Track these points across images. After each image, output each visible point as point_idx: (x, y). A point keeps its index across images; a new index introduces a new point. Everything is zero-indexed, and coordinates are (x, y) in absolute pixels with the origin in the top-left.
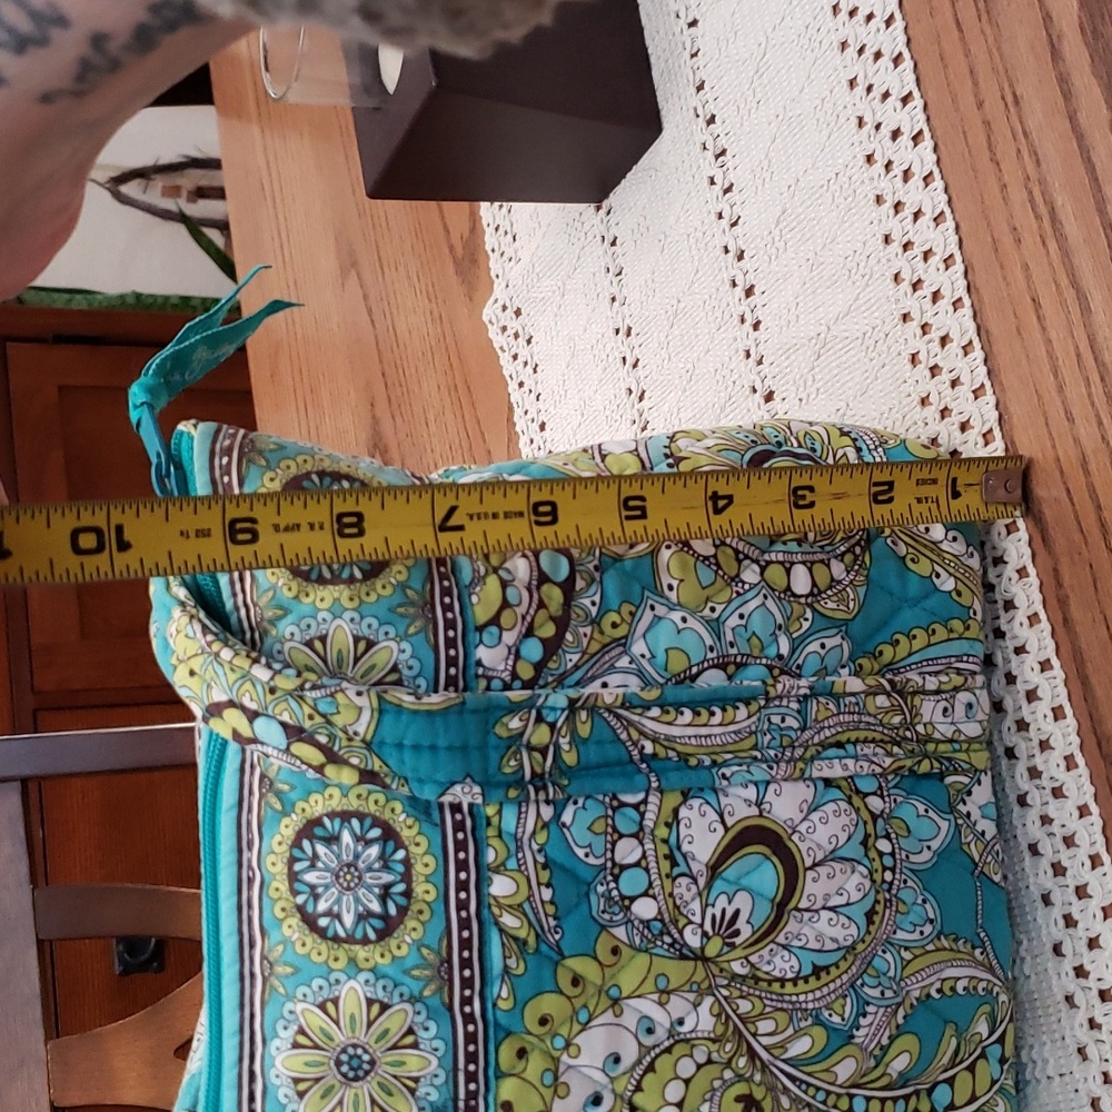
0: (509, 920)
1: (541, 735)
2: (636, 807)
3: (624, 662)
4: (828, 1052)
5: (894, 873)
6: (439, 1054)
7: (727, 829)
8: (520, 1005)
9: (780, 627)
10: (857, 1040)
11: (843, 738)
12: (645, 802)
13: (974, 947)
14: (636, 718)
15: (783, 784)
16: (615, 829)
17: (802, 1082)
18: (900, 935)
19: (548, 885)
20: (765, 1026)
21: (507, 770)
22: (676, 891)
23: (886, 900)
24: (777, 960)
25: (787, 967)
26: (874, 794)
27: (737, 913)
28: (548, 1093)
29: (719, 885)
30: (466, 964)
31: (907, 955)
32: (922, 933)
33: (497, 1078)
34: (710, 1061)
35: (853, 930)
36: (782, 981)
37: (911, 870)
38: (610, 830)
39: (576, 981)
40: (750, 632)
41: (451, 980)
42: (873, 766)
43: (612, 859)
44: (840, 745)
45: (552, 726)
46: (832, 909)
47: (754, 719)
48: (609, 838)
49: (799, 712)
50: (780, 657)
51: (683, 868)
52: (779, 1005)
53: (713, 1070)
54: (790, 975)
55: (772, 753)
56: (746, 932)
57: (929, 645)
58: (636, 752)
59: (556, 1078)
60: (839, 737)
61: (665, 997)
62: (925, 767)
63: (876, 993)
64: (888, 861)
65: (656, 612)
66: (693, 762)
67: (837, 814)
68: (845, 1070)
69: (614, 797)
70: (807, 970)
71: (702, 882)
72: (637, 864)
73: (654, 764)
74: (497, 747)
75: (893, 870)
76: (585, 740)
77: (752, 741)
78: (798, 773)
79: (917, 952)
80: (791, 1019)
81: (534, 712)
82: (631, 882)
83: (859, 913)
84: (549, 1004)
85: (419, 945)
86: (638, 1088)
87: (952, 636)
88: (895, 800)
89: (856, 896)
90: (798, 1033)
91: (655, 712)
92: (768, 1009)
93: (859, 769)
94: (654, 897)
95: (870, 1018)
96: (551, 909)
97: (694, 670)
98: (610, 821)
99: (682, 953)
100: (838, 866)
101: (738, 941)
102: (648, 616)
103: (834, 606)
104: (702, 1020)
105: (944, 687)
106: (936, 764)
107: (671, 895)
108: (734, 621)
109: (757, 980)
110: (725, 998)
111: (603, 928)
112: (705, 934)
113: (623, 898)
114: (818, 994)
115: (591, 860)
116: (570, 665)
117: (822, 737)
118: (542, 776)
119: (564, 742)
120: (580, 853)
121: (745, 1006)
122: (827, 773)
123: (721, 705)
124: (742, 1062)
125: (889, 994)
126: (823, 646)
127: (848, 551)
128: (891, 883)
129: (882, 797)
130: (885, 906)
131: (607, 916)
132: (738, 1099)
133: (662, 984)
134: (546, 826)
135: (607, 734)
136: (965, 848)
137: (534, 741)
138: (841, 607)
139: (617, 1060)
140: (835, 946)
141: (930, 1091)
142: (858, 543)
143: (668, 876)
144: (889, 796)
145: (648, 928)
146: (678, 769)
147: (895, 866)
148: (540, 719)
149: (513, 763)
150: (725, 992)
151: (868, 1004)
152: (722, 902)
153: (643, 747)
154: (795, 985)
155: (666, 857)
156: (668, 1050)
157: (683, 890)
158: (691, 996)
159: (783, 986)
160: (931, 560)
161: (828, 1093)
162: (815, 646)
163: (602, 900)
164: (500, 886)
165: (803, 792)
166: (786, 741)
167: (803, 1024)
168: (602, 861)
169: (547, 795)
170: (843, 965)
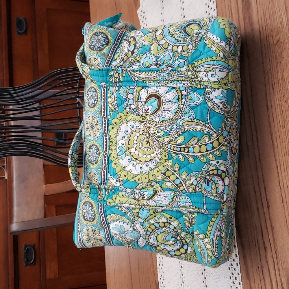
0: (110, 106)
1: (117, 75)
2: (133, 89)
3: (137, 64)
4: (163, 136)
5: (184, 106)
6: (101, 126)
7: (148, 94)
8: (112, 120)
9: (171, 58)
10: (170, 135)
11: (179, 79)
12: (134, 88)
13: (205, 123)
14: (134, 73)
15: (162, 87)
16: (128, 92)
17: (158, 140)
18: (184, 117)
19: (116, 100)
20: (152, 129)
21: (110, 81)
22: (138, 104)
23: (180, 110)
24: (156, 118)
25: (157, 120)
26: (184, 91)
27: (148, 109)
28: (116, 135)
29: (147, 104)
30: (104, 112)
31: (184, 121)
32: (189, 118)
33: (109, 131)
34: (142, 134)
35: (172, 115)
36: (156, 122)
37: (188, 106)
38: (127, 92)
39: (120, 117)
40: (165, 59)
41: (102, 114)
42: (184, 85)
43: (128, 97)
44: (178, 81)
45: (119, 74)
46: (168, 111)
47: (157, 74)
48: (127, 94)
49: (168, 74)
50: (170, 64)
51: (140, 100)
52: (155, 126)
53: (143, 136)
54: (158, 121)
55: (161, 81)
56: (150, 113)
57: (205, 62)
58: (133, 79)
59: (117, 133)
60: (178, 79)
61: (135, 122)
62: (199, 86)
63: (175, 127)
64: (183, 103)
65: (147, 55)
66: (145, 82)
67: (172, 93)
68: (167, 140)
69: (129, 87)
70: (161, 121)
71: (143, 103)
72: (132, 99)
73: (138, 82)
74: (109, 77)
75: (183, 105)
76: (124, 77)
77: (157, 79)
78: (165, 85)
79: (186, 121)
80: (157, 129)
81: (116, 71)
82: (131, 102)
83: (173, 112)
84: (116, 120)
85: (98, 108)
86: (130, 137)
87: (212, 60)
88: (189, 92)
89: (174, 109)
90: (158, 132)
91: (138, 72)
92: (153, 127)
93: (180, 86)
94: (134, 105)
95: (172, 131)
96: (116, 105)
97: (150, 66)
98: (127, 91)
99: (139, 115)
100: (170, 103)
101: (148, 114)
102: (145, 55)
103: (186, 54)
104: (141, 127)
105: (206, 70)
106: (202, 86)
107: (137, 105)
108: (162, 57)
109: (152, 121)
110: (145, 124)
111: (125, 109)
112: (143, 112)
113: (130, 104)
114: (163, 125)
115: (123, 97)
116: (126, 64)
117: (173, 79)
118: (117, 82)
119: (121, 77)
120: (122, 96)
121: (148, 125)
122: (172, 86)
123: (151, 72)
124: (147, 135)
125: (178, 127)
126: (179, 62)
127: (194, 43)
128: (183, 108)
129: (185, 91)
130: (180, 111)
131: (126, 107)
132: (146, 141)
133: (134, 120)
134: (117, 91)
135: (128, 76)
136: (208, 104)
137: (115, 76)
138: (187, 54)
139: (127, 131)
140: (169, 117)
141: (188, 148)
142: (197, 41)
143: (137, 101)
144: (187, 91)
145: (133, 110)
146: (142, 83)
147: (184, 104)
148: (117, 73)
149: (111, 80)
150: (146, 123)
151: (173, 129)
152: (146, 107)
153: (135, 78)
154: (158, 123)
155: (137, 98)
156: (135, 131)
157: (139, 104)
158: (140, 123)
159: (156, 123)
160: (212, 44)
161: (163, 143)
162: (177, 62)
163: (126, 104)
164: (109, 100)
165: (166, 89)
166: (165, 79)
167: (159, 130)
168: (126, 97)
169: (117, 85)
170: (169, 121)
